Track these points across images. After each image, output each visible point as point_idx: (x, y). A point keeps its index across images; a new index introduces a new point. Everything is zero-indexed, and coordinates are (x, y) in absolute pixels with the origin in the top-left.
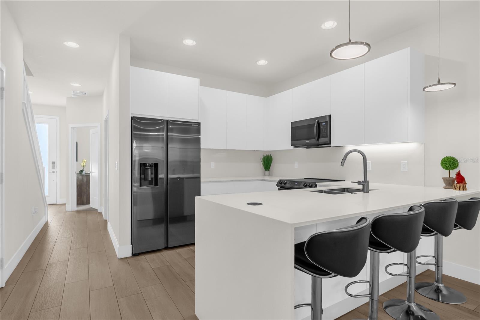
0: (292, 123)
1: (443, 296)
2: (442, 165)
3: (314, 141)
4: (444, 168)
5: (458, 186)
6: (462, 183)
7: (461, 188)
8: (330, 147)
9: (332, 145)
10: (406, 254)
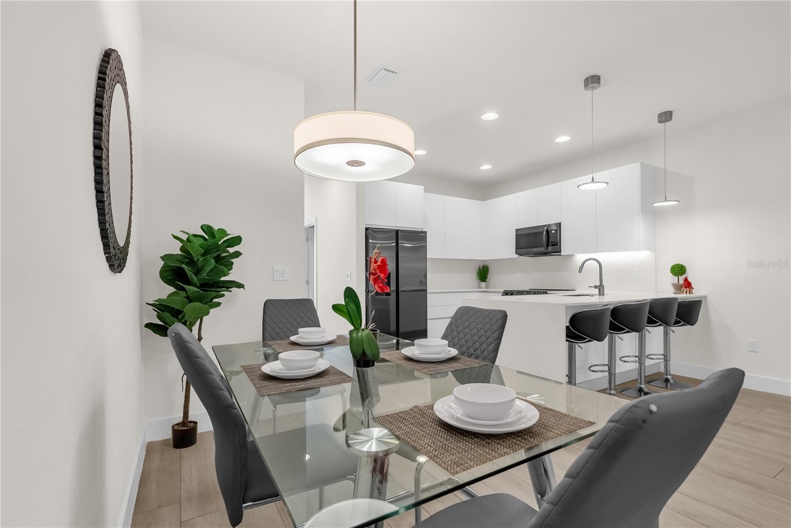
0: (516, 230)
1: (670, 384)
2: (671, 272)
3: (543, 249)
4: (673, 274)
5: (685, 290)
6: (688, 287)
7: (688, 293)
8: (561, 255)
9: (562, 253)
10: (637, 333)
